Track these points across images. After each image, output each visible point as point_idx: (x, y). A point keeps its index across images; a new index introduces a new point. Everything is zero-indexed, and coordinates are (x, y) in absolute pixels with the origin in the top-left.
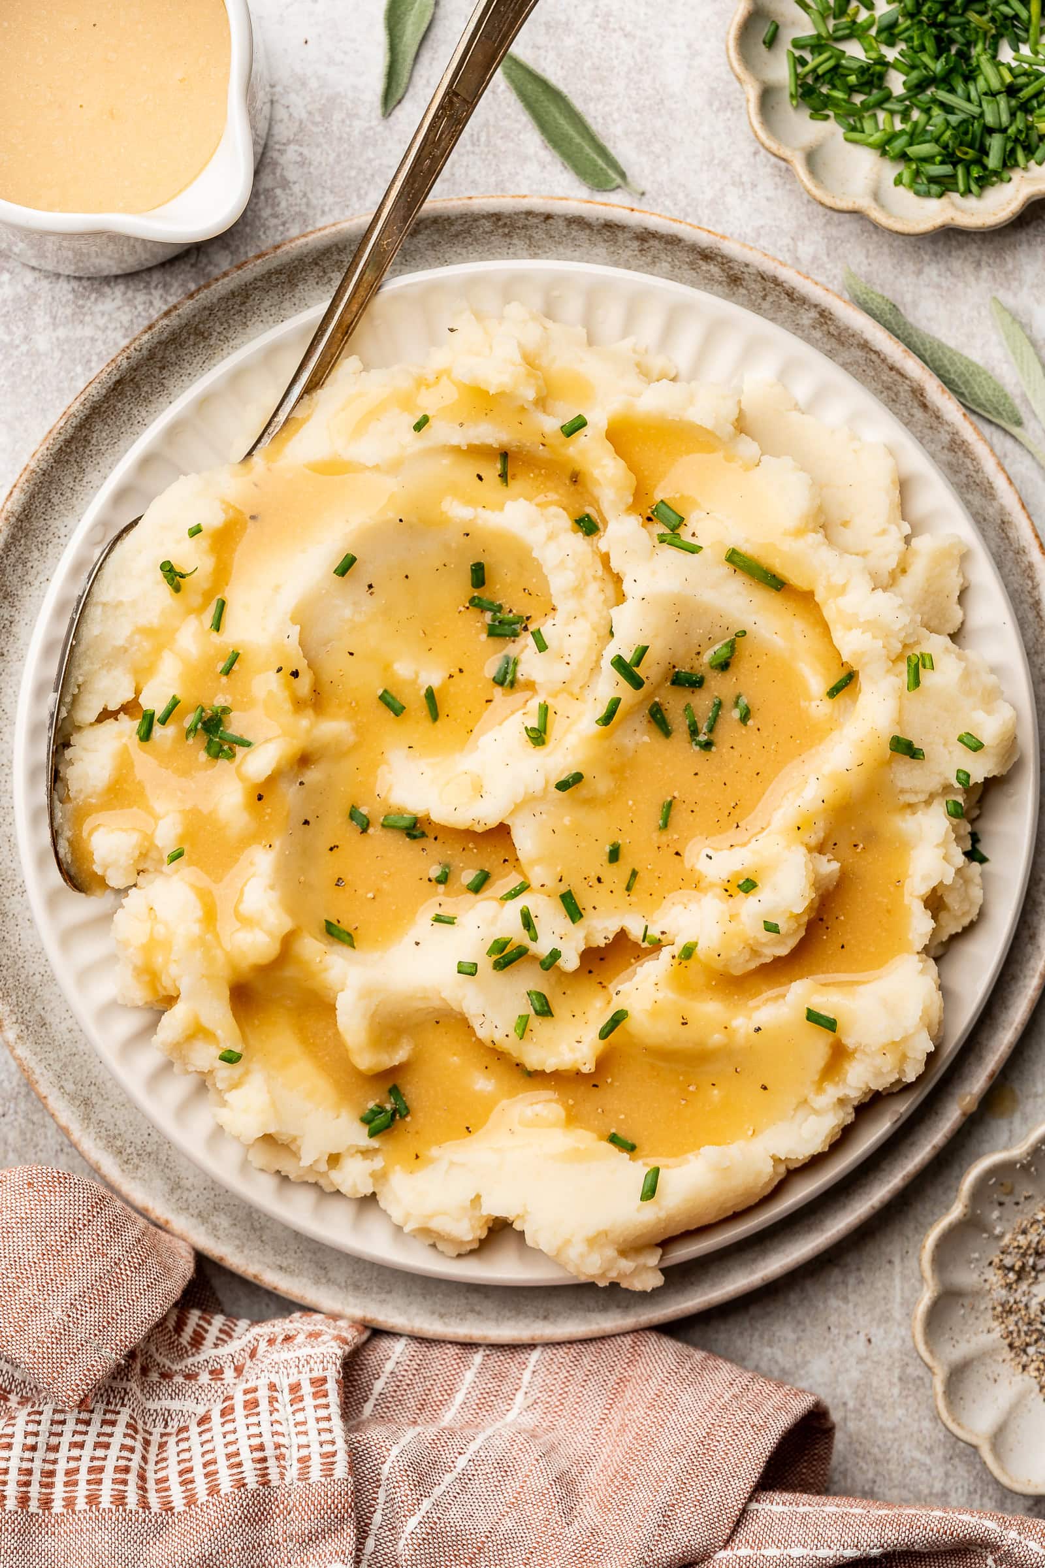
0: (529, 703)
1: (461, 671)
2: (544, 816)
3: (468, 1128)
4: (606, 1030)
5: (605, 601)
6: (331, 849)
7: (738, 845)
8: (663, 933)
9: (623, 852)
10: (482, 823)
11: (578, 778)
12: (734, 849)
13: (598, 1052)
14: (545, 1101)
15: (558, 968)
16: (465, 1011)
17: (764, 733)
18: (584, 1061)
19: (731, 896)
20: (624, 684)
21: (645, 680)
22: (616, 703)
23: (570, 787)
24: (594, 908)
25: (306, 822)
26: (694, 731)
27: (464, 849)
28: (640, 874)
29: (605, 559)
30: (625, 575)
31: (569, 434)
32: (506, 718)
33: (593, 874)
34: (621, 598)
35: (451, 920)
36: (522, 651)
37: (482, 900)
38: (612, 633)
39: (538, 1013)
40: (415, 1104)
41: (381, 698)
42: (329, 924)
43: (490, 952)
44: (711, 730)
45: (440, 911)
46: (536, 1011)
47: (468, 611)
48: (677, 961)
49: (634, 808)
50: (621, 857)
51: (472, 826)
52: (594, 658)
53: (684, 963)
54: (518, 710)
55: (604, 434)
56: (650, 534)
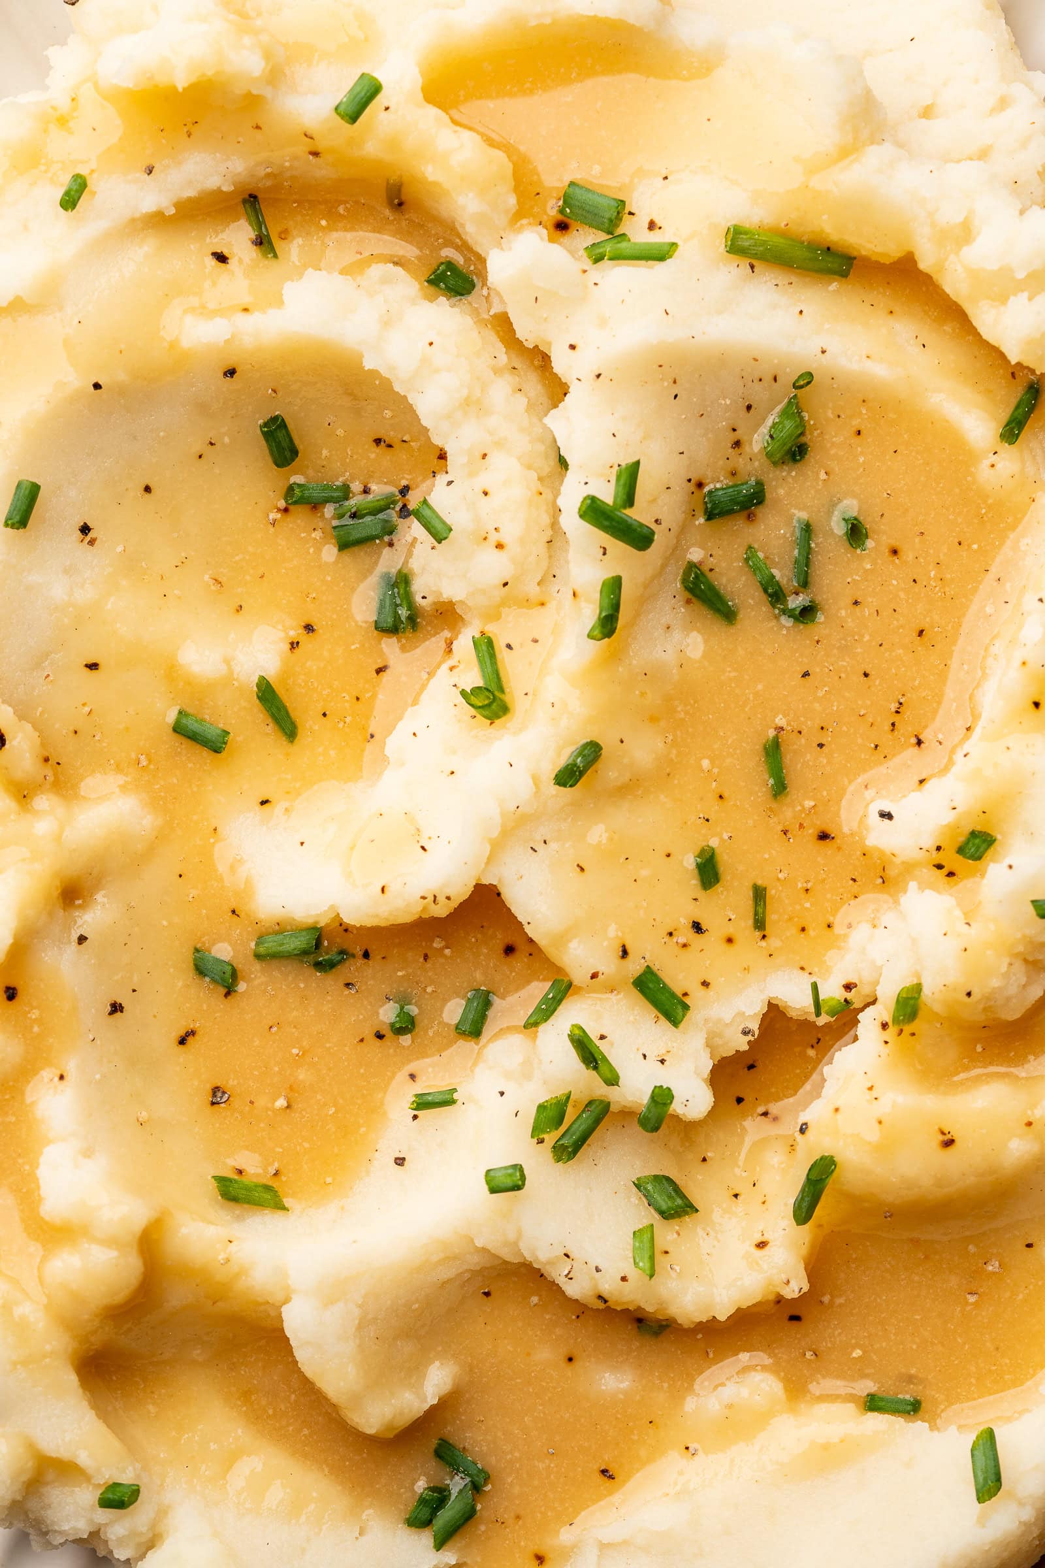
0: (454, 646)
1: (309, 628)
2: (553, 845)
3: (604, 1472)
4: (805, 1204)
5: (530, 407)
6: (182, 1041)
7: (932, 776)
8: (848, 987)
9: (724, 860)
10: (441, 899)
11: (592, 753)
12: (927, 786)
13: (804, 1251)
14: (738, 1373)
15: (676, 1118)
16: (529, 1257)
17: (908, 555)
18: (784, 1277)
19: (951, 874)
20: (617, 547)
21: (653, 526)
22: (615, 586)
23: (582, 774)
24: (705, 984)
25: (116, 1008)
26: (776, 595)
27: (426, 957)
28: (771, 892)
29: (503, 326)
30: (549, 344)
31: (353, 118)
32: (424, 687)
33: (683, 920)
34: (558, 391)
35: (448, 1097)
36: (409, 554)
37: (490, 1040)
38: (563, 463)
39: (665, 1215)
40: (493, 1460)
41: (178, 729)
42: (222, 1181)
43: (538, 1132)
44: (805, 583)
45: (420, 1087)
46: (662, 1213)
47: (290, 518)
48: (892, 1030)
49: (716, 770)
50: (721, 869)
51: (425, 909)
52: (546, 520)
53: (908, 1029)
54: (438, 666)
55: (421, 96)
56: (572, 253)
